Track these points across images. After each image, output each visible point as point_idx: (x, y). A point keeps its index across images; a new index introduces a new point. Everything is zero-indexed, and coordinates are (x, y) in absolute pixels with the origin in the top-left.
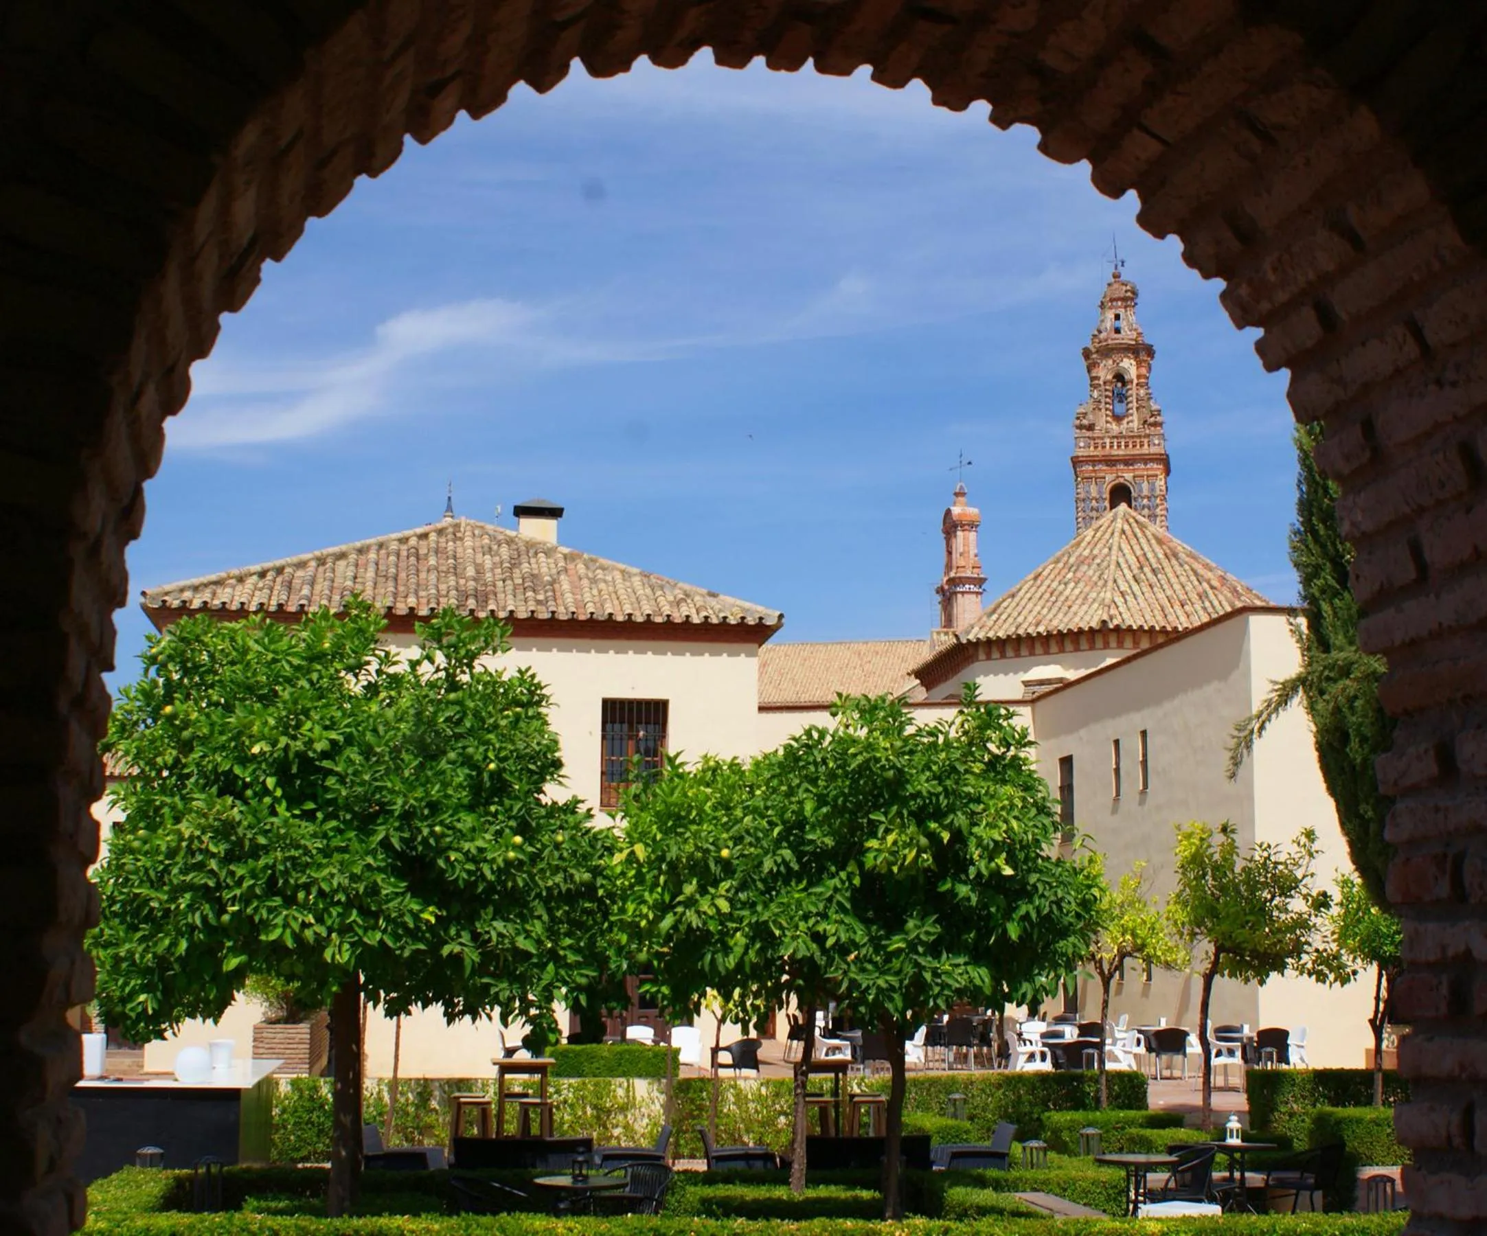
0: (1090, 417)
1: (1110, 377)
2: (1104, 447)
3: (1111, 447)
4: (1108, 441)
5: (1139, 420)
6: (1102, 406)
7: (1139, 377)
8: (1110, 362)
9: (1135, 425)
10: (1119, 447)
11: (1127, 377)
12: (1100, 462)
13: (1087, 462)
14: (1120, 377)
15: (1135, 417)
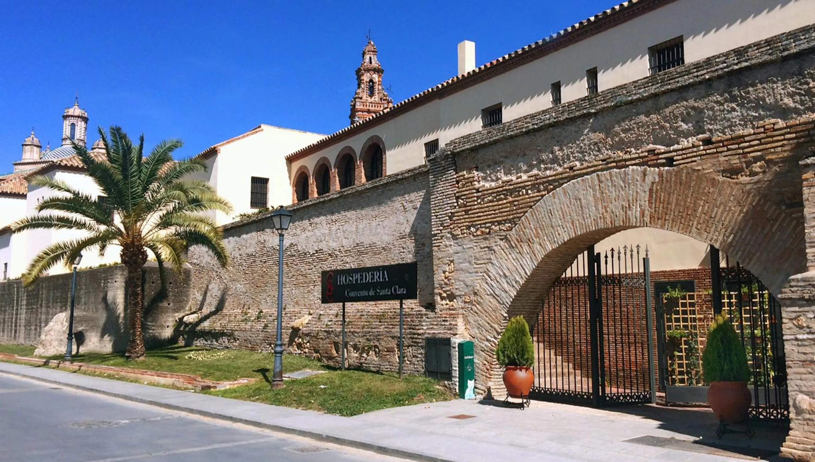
0: (361, 94)
1: (368, 80)
2: (366, 106)
3: (369, 106)
4: (368, 104)
5: (378, 97)
6: (365, 91)
7: (379, 81)
8: (369, 74)
9: (377, 99)
10: (372, 106)
11: (374, 81)
12: (365, 112)
13: (360, 111)
14: (371, 81)
15: (377, 96)
